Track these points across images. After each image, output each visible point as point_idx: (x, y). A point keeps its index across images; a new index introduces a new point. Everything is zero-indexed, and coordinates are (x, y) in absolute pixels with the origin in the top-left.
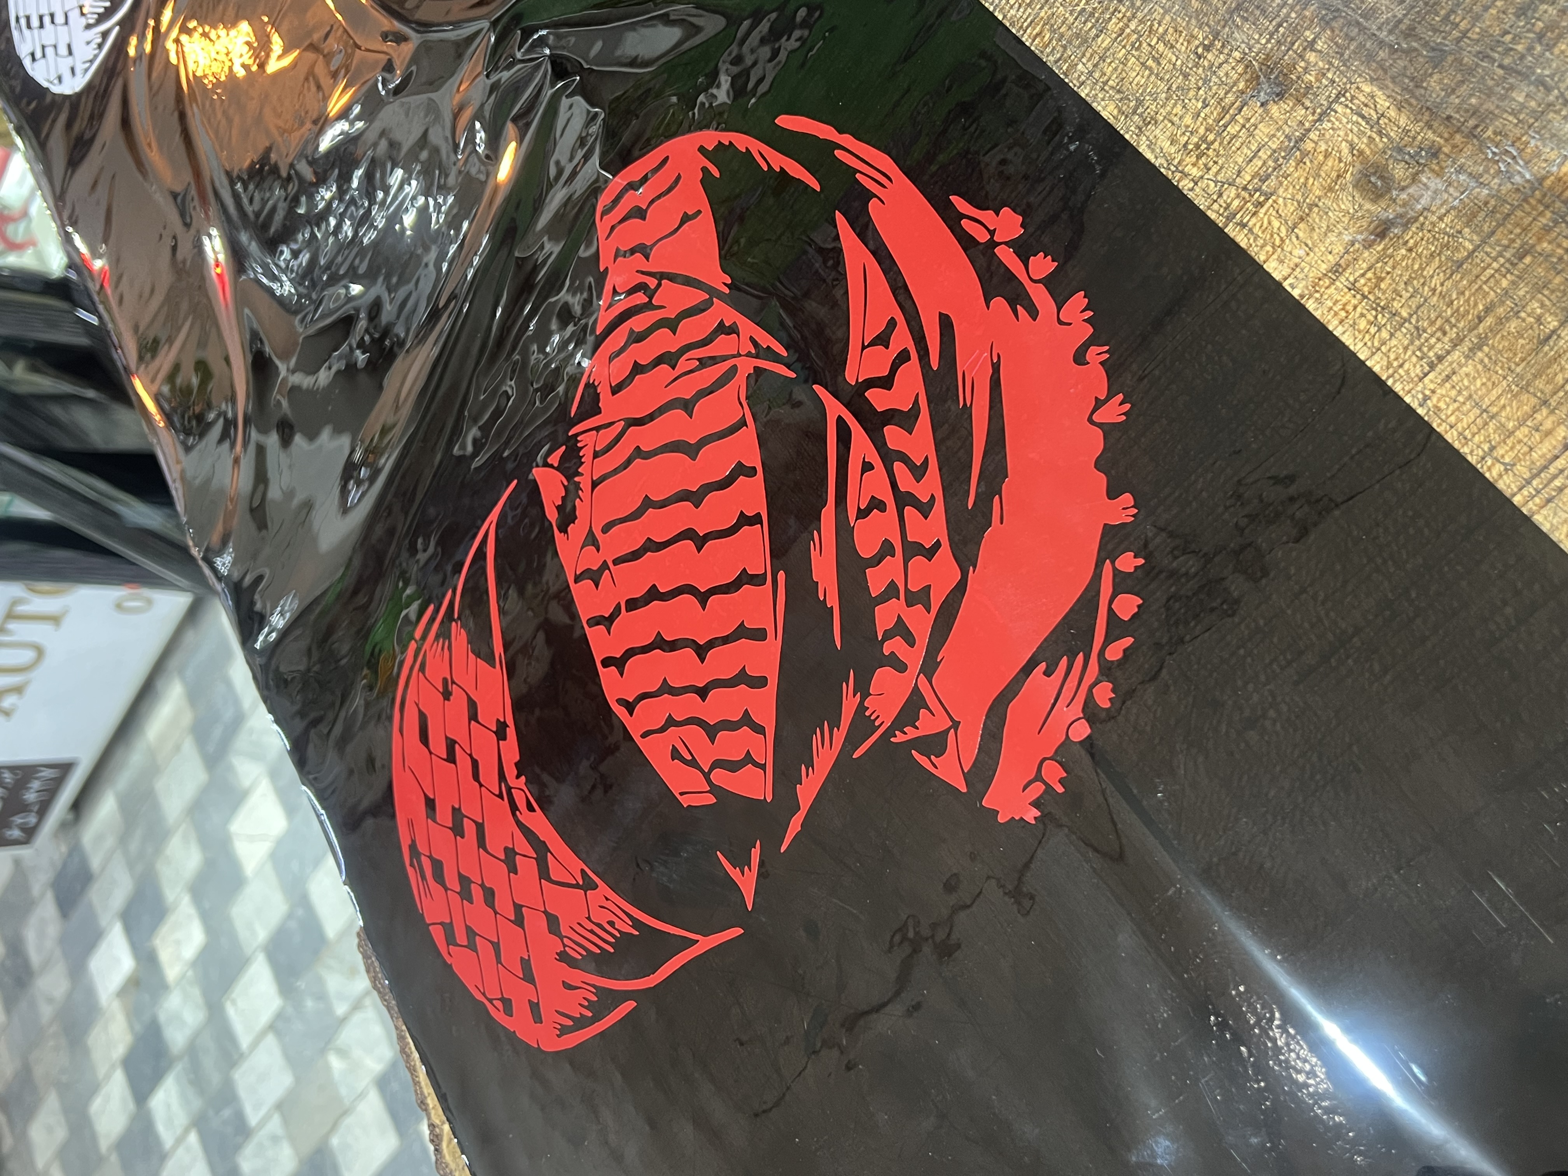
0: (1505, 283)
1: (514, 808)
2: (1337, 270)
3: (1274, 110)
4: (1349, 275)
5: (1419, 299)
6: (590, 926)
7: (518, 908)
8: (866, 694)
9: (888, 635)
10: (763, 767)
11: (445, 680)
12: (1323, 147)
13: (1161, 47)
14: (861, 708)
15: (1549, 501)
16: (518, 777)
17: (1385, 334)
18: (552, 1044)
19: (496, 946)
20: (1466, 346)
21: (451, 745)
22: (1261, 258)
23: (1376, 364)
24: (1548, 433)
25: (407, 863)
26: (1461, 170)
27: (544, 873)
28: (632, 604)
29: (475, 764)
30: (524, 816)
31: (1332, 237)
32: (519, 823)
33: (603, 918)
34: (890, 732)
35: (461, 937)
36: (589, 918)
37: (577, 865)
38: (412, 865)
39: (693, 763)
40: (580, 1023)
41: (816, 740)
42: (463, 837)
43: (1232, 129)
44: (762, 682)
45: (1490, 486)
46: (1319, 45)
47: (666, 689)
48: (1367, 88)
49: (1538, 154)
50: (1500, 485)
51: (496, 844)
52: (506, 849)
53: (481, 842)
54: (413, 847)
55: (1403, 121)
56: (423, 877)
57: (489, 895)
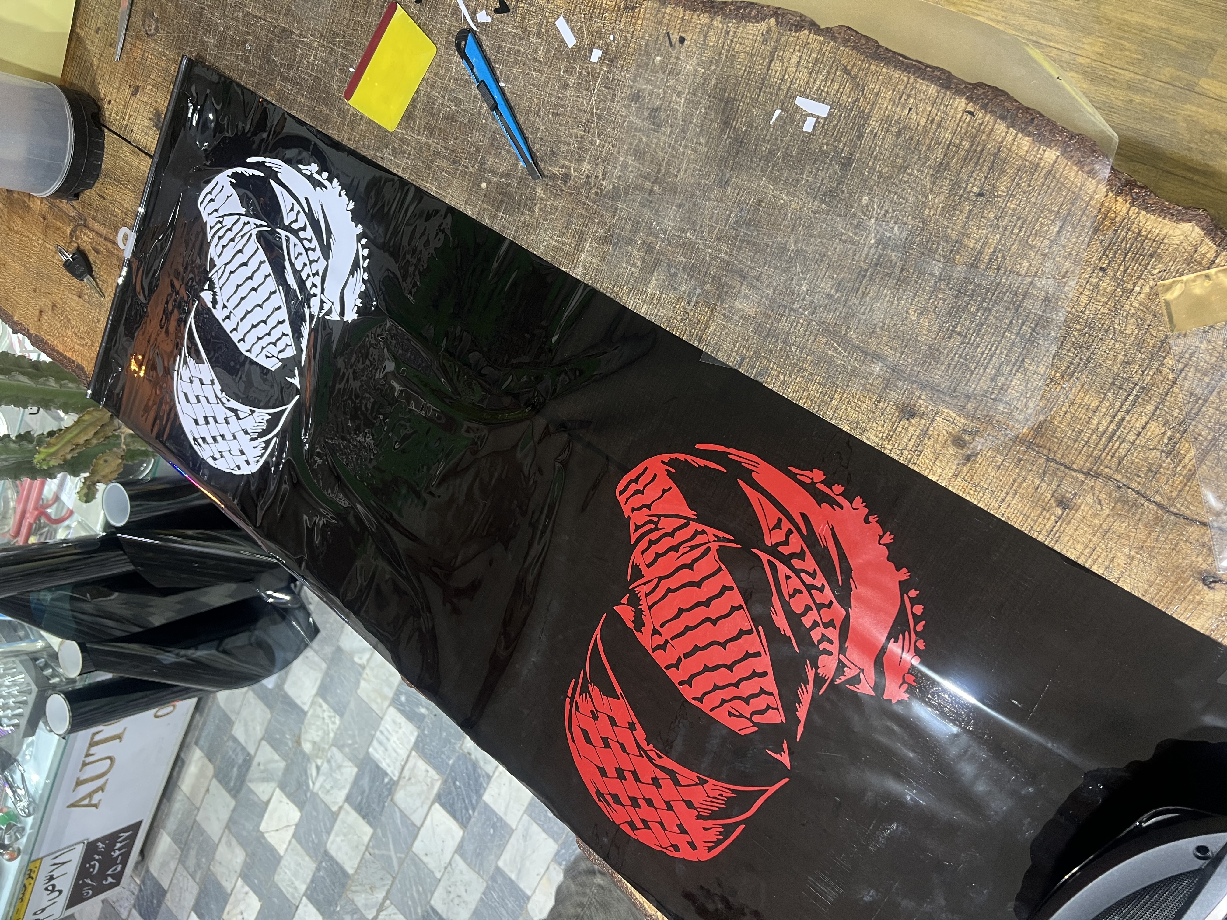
0: (1017, 471)
1: (650, 759)
2: (955, 475)
3: (913, 421)
4: (961, 476)
5: (989, 481)
6: (710, 799)
7: (667, 803)
8: (817, 668)
9: (820, 642)
10: (777, 709)
11: (592, 712)
12: (936, 433)
13: (859, 403)
14: (817, 674)
15: (1057, 541)
16: (648, 745)
17: (981, 494)
18: (706, 856)
19: (661, 824)
20: (1011, 494)
21: (605, 740)
22: (926, 474)
23: (981, 505)
24: (1049, 519)
25: (597, 800)
26: (989, 435)
27: (677, 783)
28: (687, 656)
29: (622, 746)
30: (658, 761)
31: (950, 464)
32: (656, 766)
33: (716, 794)
34: (833, 681)
35: (639, 825)
36: (708, 796)
37: (694, 775)
38: (600, 800)
39: (741, 716)
40: (718, 843)
41: (799, 692)
42: (626, 780)
43: (899, 430)
44: (765, 674)
45: (1035, 540)
46: (923, 397)
47: (716, 688)
48: (946, 411)
49: (1013, 427)
50: (1039, 539)
51: (646, 778)
52: (652, 779)
53: (637, 779)
54: (598, 792)
55: (963, 421)
56: (608, 804)
57: (649, 802)
